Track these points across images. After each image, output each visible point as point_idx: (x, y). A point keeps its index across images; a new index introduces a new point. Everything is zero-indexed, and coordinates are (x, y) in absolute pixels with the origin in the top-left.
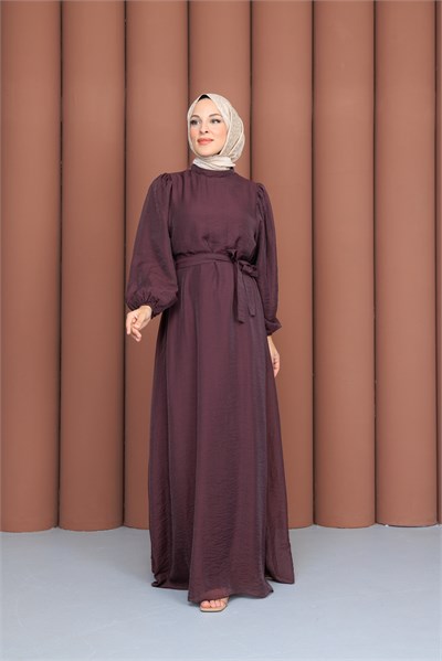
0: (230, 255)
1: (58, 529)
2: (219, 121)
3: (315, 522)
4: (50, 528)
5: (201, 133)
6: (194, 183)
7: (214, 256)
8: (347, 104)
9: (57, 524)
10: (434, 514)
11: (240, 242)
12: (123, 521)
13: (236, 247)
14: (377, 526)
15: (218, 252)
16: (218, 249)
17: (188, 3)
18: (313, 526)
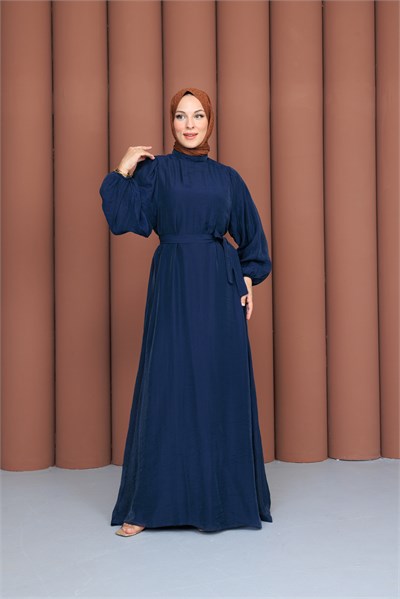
1: (54, 467)
3: (276, 458)
4: (47, 467)
8: (300, 98)
9: (54, 463)
10: (378, 449)
12: (111, 461)
14: (329, 460)
18: (275, 461)
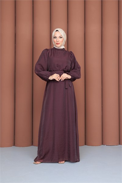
0: (64, 71)
1: (14, 146)
2: (61, 38)
3: (85, 144)
4: (12, 146)
5: (57, 41)
6: (54, 52)
7: (60, 71)
8: (94, 28)
9: (14, 145)
10: (118, 142)
11: (67, 67)
12: (32, 144)
13: (65, 69)
14: (102, 145)
15: (61, 70)
16: (61, 69)
17: (50, 1)
18: (85, 146)
